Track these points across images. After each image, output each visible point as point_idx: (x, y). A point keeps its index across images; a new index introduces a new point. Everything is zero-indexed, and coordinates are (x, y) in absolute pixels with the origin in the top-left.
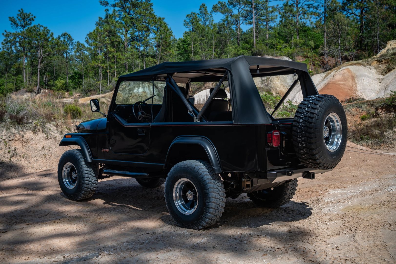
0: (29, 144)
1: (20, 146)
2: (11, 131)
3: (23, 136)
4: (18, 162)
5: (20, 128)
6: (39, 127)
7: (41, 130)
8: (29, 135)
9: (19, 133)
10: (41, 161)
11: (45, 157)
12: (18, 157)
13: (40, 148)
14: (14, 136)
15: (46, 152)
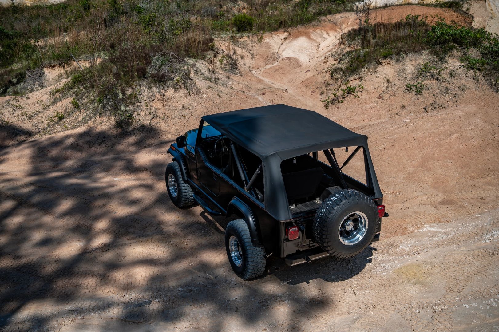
0: (170, 103)
1: (161, 105)
2: (152, 90)
3: (164, 95)
4: (158, 125)
5: (161, 87)
6: (180, 84)
7: (182, 86)
8: (171, 92)
9: (159, 92)
10: (180, 123)
11: (184, 117)
12: (158, 119)
13: (180, 108)
14: (155, 96)
15: (186, 112)
